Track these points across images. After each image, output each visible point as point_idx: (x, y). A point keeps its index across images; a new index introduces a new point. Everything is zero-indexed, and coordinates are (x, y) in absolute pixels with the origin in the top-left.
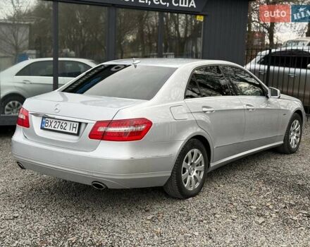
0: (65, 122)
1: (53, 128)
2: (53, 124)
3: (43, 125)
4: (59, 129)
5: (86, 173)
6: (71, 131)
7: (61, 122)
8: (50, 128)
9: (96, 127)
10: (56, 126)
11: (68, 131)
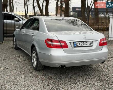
0: (86, 42)
1: (81, 46)
2: (81, 44)
3: (75, 46)
4: (84, 45)
5: (102, 59)
6: (90, 45)
7: (84, 42)
8: (80, 46)
9: (101, 41)
10: (83, 44)
11: (89, 45)
